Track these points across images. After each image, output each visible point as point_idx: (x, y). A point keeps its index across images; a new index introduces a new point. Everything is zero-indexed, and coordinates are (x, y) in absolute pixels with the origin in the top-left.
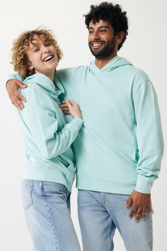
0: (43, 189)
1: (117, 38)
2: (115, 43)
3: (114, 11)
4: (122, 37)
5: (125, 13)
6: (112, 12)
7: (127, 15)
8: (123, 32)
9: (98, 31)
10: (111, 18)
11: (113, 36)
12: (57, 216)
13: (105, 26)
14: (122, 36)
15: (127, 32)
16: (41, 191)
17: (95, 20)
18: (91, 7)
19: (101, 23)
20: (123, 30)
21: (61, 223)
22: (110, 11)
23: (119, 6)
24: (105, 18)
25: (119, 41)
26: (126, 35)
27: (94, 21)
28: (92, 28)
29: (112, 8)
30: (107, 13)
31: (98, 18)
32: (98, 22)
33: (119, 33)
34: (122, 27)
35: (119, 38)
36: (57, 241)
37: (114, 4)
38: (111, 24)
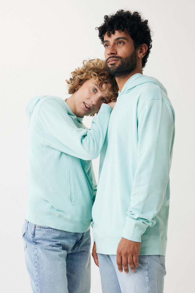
0: (34, 234)
1: (139, 52)
2: (136, 58)
3: (131, 19)
4: (145, 51)
5: (146, 22)
6: (129, 20)
7: (149, 24)
8: (145, 44)
9: (114, 44)
10: (128, 28)
11: (133, 49)
12: (43, 261)
13: (122, 37)
14: (144, 49)
15: (150, 45)
16: (32, 236)
17: (111, 32)
18: (105, 18)
19: (117, 35)
20: (145, 43)
21: (45, 269)
22: (127, 20)
23: (138, 14)
24: (121, 27)
25: (141, 56)
26: (149, 49)
27: (109, 33)
28: (107, 41)
29: (130, 15)
30: (123, 22)
31: (114, 29)
32: (114, 33)
33: (140, 45)
34: (143, 37)
35: (140, 52)
36: (39, 289)
37: (132, 12)
38: (130, 34)
